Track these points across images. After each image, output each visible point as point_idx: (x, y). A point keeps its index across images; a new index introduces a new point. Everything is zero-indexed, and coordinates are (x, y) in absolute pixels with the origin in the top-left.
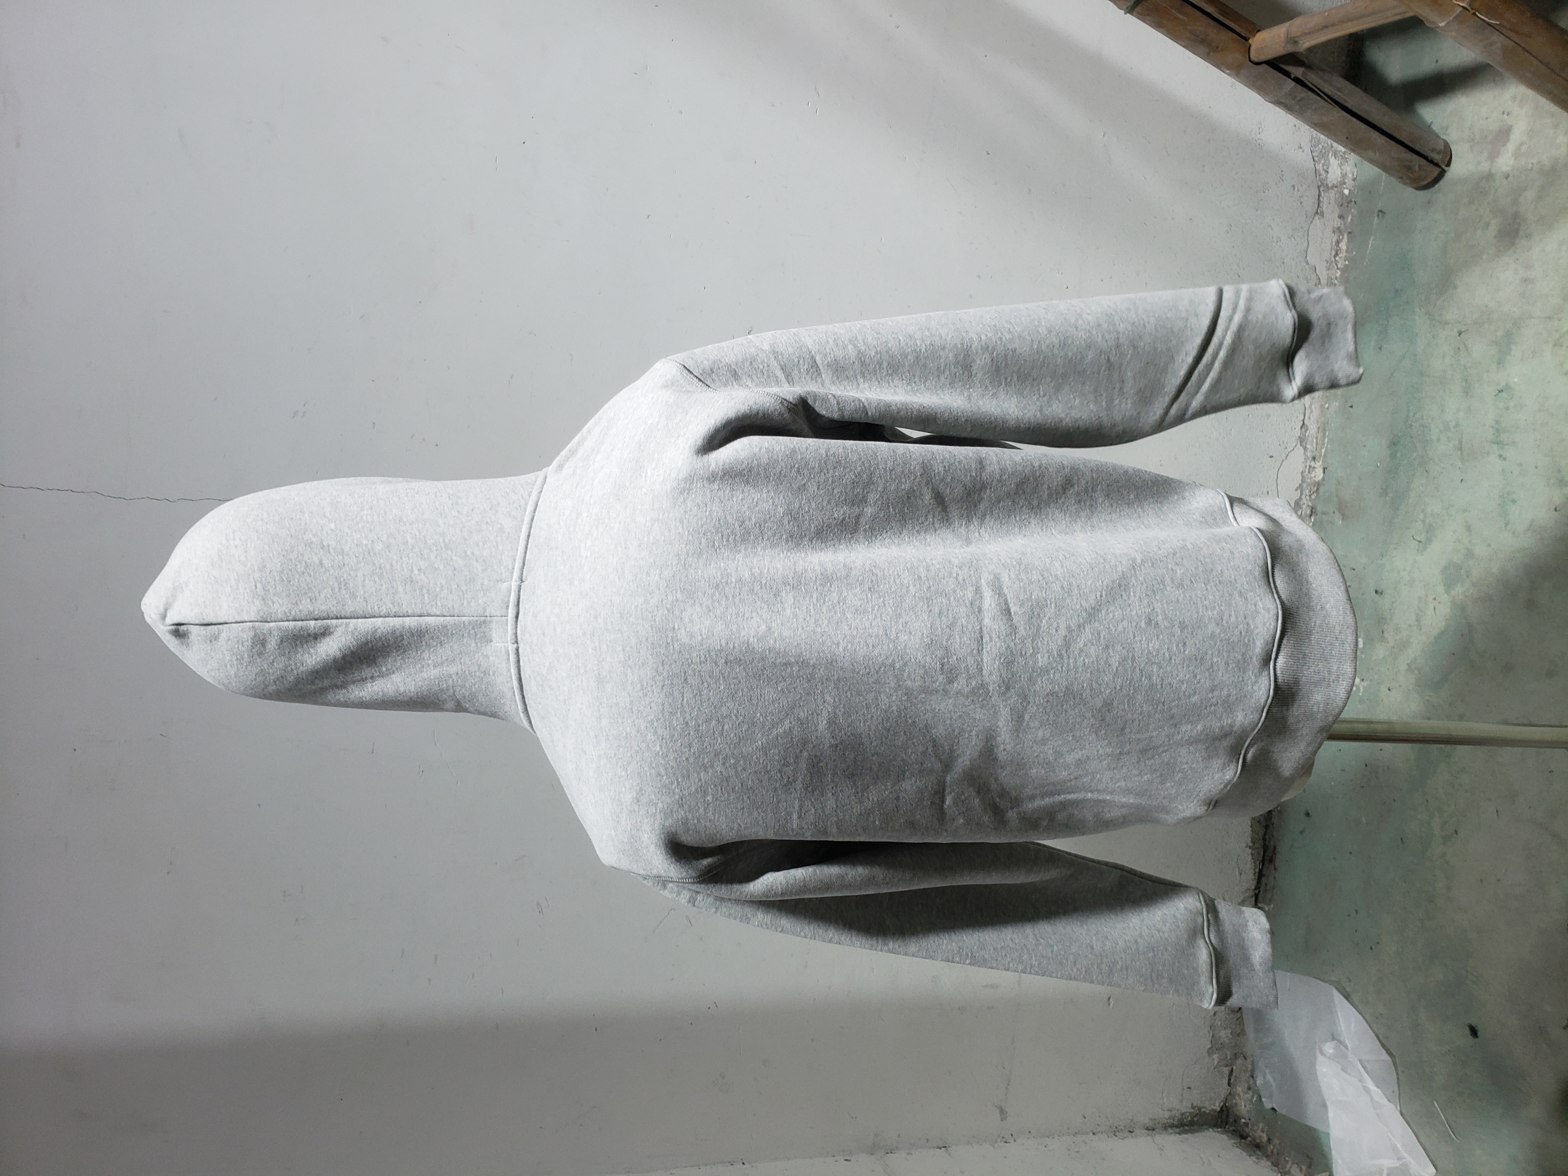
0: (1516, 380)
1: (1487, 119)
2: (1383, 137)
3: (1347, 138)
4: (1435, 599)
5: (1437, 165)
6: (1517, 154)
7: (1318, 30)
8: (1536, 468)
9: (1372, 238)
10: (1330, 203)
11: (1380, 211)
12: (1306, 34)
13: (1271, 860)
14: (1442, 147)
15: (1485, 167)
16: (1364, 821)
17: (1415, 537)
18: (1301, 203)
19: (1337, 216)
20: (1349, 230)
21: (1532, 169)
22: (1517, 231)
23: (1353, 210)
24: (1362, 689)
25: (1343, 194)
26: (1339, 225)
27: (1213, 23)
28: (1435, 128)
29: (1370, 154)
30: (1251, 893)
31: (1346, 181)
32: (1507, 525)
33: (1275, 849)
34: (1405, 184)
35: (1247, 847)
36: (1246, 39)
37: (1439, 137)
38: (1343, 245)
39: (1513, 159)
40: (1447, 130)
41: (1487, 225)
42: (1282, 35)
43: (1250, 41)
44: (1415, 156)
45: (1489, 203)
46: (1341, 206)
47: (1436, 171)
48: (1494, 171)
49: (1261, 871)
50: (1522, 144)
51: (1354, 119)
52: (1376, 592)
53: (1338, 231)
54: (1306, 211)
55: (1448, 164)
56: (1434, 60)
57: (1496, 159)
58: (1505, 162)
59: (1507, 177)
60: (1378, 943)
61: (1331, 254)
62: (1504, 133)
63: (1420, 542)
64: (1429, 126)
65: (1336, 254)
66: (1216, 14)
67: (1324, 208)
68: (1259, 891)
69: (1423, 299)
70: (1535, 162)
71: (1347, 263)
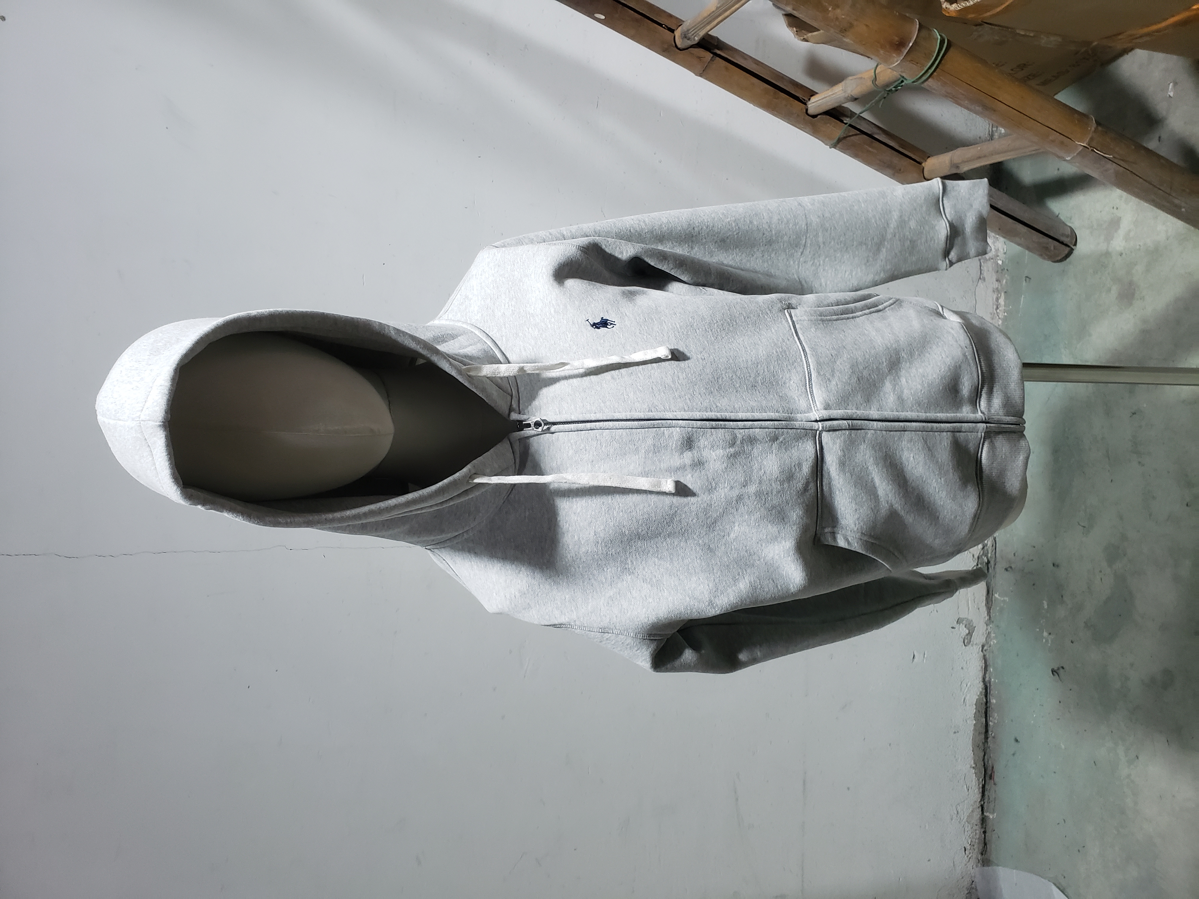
0: (1145, 405)
1: (1101, 212)
2: (1026, 228)
3: (1000, 229)
4: (1101, 572)
5: (1066, 245)
6: (1127, 238)
7: (973, 160)
8: (1169, 472)
9: (1023, 296)
10: (989, 271)
11: (1027, 277)
12: (965, 162)
13: (991, 777)
14: (1070, 233)
15: (1103, 247)
16: (1063, 747)
17: (1080, 523)
18: (968, 272)
19: (995, 280)
20: (1005, 291)
21: (1139, 249)
22: (1133, 295)
23: (1006, 276)
24: (1050, 641)
25: (998, 264)
26: (997, 286)
27: (896, 153)
28: (1062, 217)
29: (1017, 239)
30: (978, 805)
31: (999, 254)
32: (1150, 515)
33: (993, 768)
34: (1044, 259)
35: (971, 767)
36: (920, 163)
37: (1066, 225)
38: (1002, 301)
39: (1124, 242)
40: (1071, 219)
41: (1109, 290)
42: (947, 162)
43: (923, 164)
44: (1050, 240)
45: (1109, 274)
46: (997, 272)
47: (1067, 250)
48: (1110, 250)
49: (984, 787)
50: (1130, 231)
51: (1003, 216)
52: (1054, 565)
53: (997, 291)
54: (972, 278)
55: (1075, 244)
56: (1057, 169)
57: (1111, 242)
58: (1118, 244)
59: (1121, 254)
60: (1084, 847)
61: (993, 308)
62: (1115, 223)
63: (1084, 527)
64: (1058, 216)
65: (997, 308)
66: (897, 147)
67: (985, 275)
68: (984, 803)
69: (1067, 343)
70: (1141, 244)
71: (1006, 314)
